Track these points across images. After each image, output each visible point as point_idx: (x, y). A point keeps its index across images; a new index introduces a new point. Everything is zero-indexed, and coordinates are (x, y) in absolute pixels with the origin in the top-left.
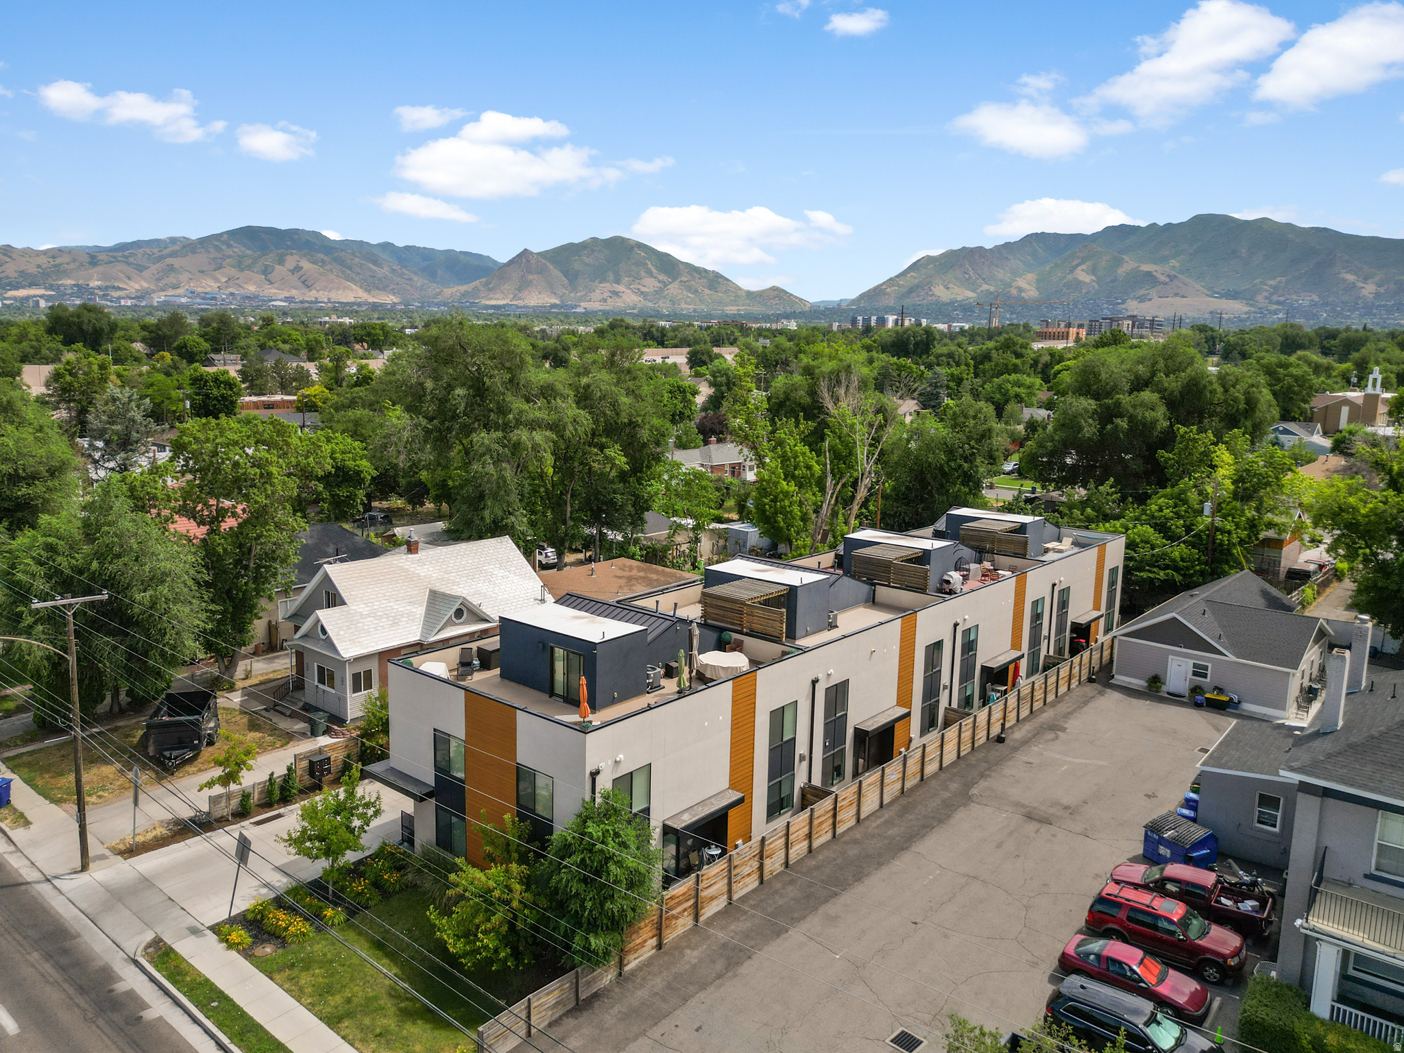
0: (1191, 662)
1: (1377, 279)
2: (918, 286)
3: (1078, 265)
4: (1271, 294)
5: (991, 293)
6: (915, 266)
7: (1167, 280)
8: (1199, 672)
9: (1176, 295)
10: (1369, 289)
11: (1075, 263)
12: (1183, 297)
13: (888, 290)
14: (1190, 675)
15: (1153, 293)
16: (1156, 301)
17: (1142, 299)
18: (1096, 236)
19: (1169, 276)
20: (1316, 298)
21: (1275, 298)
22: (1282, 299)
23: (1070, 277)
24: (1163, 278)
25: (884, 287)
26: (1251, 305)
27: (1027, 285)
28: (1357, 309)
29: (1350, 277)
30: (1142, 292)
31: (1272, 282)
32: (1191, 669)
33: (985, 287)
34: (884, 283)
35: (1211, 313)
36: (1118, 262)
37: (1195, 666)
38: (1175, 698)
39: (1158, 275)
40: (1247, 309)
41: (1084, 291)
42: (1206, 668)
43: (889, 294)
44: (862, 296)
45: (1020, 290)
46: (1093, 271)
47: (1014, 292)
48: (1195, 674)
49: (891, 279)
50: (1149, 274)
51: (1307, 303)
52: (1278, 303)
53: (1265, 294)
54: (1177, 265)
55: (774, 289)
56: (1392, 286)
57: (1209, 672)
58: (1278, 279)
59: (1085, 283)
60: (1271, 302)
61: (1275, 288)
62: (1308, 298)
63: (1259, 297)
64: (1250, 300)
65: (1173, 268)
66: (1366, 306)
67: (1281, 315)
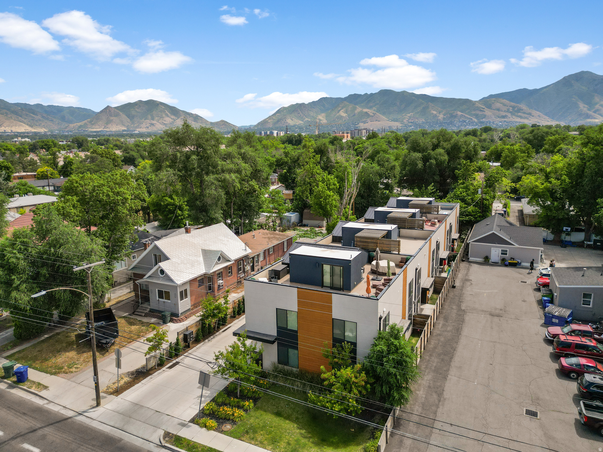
0: (500, 249)
1: (443, 113)
2: (281, 119)
3: (340, 110)
4: (409, 119)
5: (309, 122)
6: (278, 111)
7: (373, 115)
8: (504, 253)
9: (376, 120)
10: (441, 117)
11: (339, 109)
12: (379, 121)
13: (269, 121)
14: (500, 254)
15: (368, 120)
16: (370, 123)
17: (365, 122)
18: (346, 99)
19: (373, 113)
20: (424, 121)
21: (410, 121)
22: (412, 121)
23: (338, 114)
24: (371, 114)
25: (267, 120)
26: (402, 124)
27: (322, 118)
28: (438, 124)
29: (435, 112)
30: (364, 120)
31: (408, 115)
32: (500, 252)
33: (307, 119)
34: (267, 118)
35: (389, 127)
36: (355, 109)
37: (502, 251)
38: (495, 264)
39: (370, 113)
41: (343, 120)
42: (506, 251)
43: (269, 122)
44: (259, 124)
45: (320, 120)
46: (346, 112)
47: (318, 121)
48: (502, 254)
49: (270, 117)
50: (366, 113)
51: (421, 122)
52: (411, 122)
53: (407, 119)
54: (376, 109)
55: (222, 121)
56: (448, 115)
57: (508, 253)
58: (411, 114)
59: (344, 117)
60: (409, 122)
61: (410, 117)
62: (421, 120)
63: (405, 121)
64: (402, 122)
65: (374, 110)
66: (440, 123)
67: (412, 127)
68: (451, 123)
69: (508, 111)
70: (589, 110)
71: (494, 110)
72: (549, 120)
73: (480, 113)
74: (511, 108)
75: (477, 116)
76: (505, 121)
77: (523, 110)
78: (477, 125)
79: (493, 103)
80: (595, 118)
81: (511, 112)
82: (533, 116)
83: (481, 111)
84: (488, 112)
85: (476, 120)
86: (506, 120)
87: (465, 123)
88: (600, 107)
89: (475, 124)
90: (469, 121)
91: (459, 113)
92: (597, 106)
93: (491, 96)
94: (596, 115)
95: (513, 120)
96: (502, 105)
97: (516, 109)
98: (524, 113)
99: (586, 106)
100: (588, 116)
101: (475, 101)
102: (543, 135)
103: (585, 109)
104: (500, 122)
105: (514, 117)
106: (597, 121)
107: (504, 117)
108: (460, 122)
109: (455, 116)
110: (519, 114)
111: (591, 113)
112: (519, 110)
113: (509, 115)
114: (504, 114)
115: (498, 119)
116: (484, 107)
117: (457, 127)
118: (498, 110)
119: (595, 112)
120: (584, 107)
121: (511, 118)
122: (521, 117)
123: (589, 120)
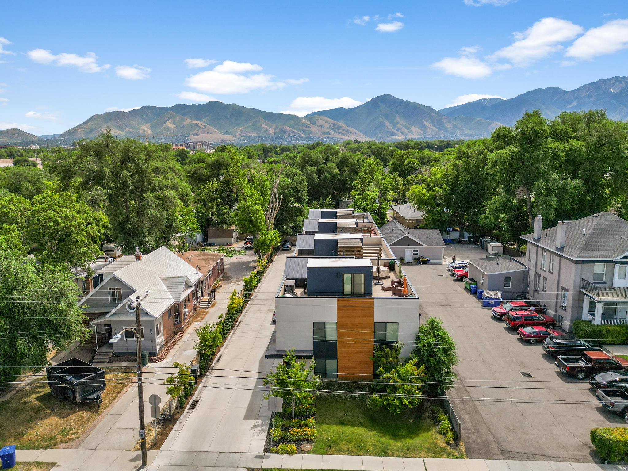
1: (274, 127)
2: (95, 129)
3: (167, 120)
4: (241, 133)
5: (131, 132)
6: (91, 119)
7: (204, 127)
9: (208, 133)
10: (272, 131)
11: (166, 119)
12: (210, 134)
13: (80, 130)
15: (199, 132)
16: (201, 135)
17: (195, 135)
18: (172, 109)
19: (204, 125)
20: (256, 135)
21: (242, 134)
22: (245, 135)
23: (164, 125)
24: (202, 126)
25: (77, 129)
26: (235, 137)
27: (146, 129)
28: (269, 139)
29: (266, 127)
30: (195, 132)
31: (240, 128)
33: (127, 129)
34: (77, 127)
35: (222, 140)
36: (183, 120)
39: (200, 125)
40: (234, 139)
41: (172, 131)
43: (80, 132)
44: (66, 133)
45: (144, 130)
46: (174, 123)
47: (142, 132)
49: (80, 125)
50: (196, 124)
51: (253, 136)
52: (244, 136)
53: (239, 133)
54: (206, 121)
55: (14, 129)
56: (279, 130)
58: (242, 127)
59: (171, 128)
60: (241, 136)
61: (242, 131)
62: (254, 134)
63: (237, 134)
64: (234, 135)
65: (204, 122)
66: (272, 138)
67: (246, 141)
68: (282, 138)
69: (330, 128)
70: (393, 128)
71: (318, 126)
72: (364, 137)
73: (307, 129)
74: (332, 125)
75: (304, 131)
76: (328, 137)
77: (342, 127)
78: (305, 140)
79: (317, 120)
80: (398, 136)
81: (332, 129)
82: (351, 133)
83: (307, 127)
84: (313, 129)
85: (304, 136)
86: (329, 136)
87: (294, 138)
88: (401, 127)
89: (303, 139)
90: (298, 136)
91: (289, 128)
92: (399, 125)
93: (314, 113)
94: (398, 133)
95: (335, 136)
96: (324, 122)
97: (336, 126)
98: (344, 130)
99: (391, 125)
100: (393, 134)
101: (302, 117)
102: (378, 150)
103: (390, 127)
104: (325, 138)
105: (335, 133)
106: (400, 138)
107: (327, 133)
108: (290, 137)
109: (285, 131)
110: (340, 131)
111: (394, 131)
112: (339, 127)
113: (331, 131)
114: (327, 130)
115: (323, 135)
116: (309, 123)
117: (287, 142)
118: (322, 126)
119: (397, 130)
120: (389, 126)
121: (333, 135)
122: (341, 133)
123: (394, 137)
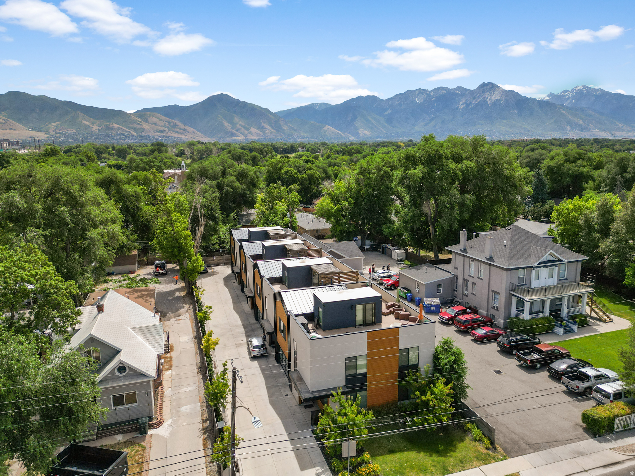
1: (97, 124)
4: (56, 129)
9: (11, 129)
10: (95, 128)
12: (14, 130)
20: (75, 132)
21: (57, 131)
22: (61, 131)
26: (48, 134)
28: (93, 136)
29: (87, 123)
31: (54, 124)
35: (31, 137)
40: (47, 136)
51: (72, 134)
52: (59, 133)
53: (53, 129)
54: (6, 115)
56: (104, 127)
58: (57, 123)
60: (56, 133)
61: (56, 126)
62: (72, 131)
63: (50, 131)
64: (47, 132)
66: (96, 135)
67: (62, 139)
68: (109, 135)
69: (165, 126)
70: (232, 128)
71: (151, 124)
72: (202, 136)
73: (139, 127)
74: (167, 123)
75: (135, 129)
76: (164, 136)
77: (178, 126)
78: (136, 138)
79: (149, 117)
80: (238, 136)
81: (168, 127)
82: (188, 132)
83: (138, 124)
84: (145, 126)
85: (135, 134)
86: (164, 134)
87: (123, 136)
88: (240, 127)
89: (134, 137)
90: (128, 134)
91: (116, 126)
92: (238, 126)
94: (238, 133)
95: (171, 135)
96: (158, 120)
97: (172, 124)
98: (181, 129)
99: (230, 125)
100: (233, 135)
101: (131, 114)
103: (229, 128)
104: (160, 137)
105: (171, 132)
106: (240, 138)
107: (162, 132)
108: (118, 135)
109: (112, 128)
110: (176, 129)
111: (234, 131)
112: (175, 126)
113: (166, 129)
114: (162, 129)
115: (157, 133)
116: (140, 120)
117: (115, 140)
118: (155, 124)
119: (237, 131)
120: (228, 126)
121: (169, 133)
122: (177, 132)
123: (234, 138)
